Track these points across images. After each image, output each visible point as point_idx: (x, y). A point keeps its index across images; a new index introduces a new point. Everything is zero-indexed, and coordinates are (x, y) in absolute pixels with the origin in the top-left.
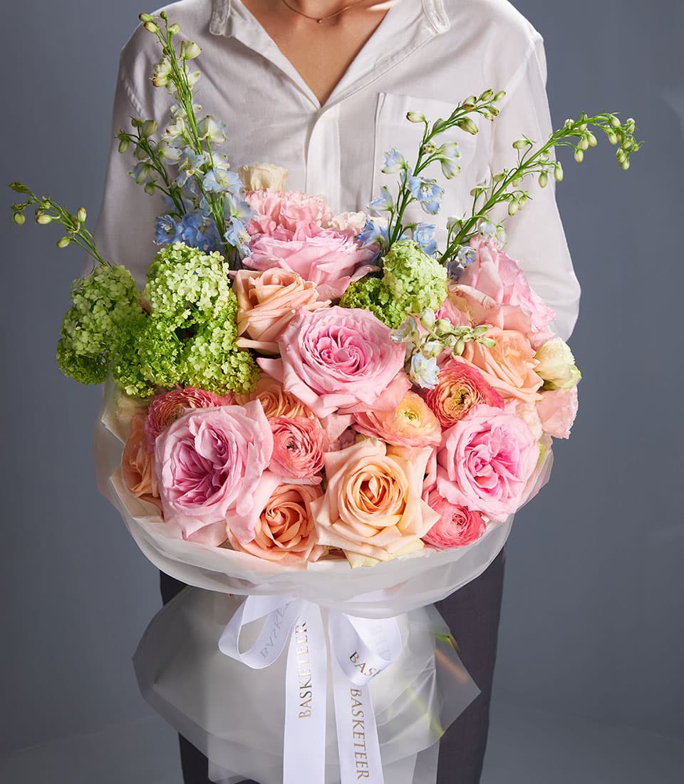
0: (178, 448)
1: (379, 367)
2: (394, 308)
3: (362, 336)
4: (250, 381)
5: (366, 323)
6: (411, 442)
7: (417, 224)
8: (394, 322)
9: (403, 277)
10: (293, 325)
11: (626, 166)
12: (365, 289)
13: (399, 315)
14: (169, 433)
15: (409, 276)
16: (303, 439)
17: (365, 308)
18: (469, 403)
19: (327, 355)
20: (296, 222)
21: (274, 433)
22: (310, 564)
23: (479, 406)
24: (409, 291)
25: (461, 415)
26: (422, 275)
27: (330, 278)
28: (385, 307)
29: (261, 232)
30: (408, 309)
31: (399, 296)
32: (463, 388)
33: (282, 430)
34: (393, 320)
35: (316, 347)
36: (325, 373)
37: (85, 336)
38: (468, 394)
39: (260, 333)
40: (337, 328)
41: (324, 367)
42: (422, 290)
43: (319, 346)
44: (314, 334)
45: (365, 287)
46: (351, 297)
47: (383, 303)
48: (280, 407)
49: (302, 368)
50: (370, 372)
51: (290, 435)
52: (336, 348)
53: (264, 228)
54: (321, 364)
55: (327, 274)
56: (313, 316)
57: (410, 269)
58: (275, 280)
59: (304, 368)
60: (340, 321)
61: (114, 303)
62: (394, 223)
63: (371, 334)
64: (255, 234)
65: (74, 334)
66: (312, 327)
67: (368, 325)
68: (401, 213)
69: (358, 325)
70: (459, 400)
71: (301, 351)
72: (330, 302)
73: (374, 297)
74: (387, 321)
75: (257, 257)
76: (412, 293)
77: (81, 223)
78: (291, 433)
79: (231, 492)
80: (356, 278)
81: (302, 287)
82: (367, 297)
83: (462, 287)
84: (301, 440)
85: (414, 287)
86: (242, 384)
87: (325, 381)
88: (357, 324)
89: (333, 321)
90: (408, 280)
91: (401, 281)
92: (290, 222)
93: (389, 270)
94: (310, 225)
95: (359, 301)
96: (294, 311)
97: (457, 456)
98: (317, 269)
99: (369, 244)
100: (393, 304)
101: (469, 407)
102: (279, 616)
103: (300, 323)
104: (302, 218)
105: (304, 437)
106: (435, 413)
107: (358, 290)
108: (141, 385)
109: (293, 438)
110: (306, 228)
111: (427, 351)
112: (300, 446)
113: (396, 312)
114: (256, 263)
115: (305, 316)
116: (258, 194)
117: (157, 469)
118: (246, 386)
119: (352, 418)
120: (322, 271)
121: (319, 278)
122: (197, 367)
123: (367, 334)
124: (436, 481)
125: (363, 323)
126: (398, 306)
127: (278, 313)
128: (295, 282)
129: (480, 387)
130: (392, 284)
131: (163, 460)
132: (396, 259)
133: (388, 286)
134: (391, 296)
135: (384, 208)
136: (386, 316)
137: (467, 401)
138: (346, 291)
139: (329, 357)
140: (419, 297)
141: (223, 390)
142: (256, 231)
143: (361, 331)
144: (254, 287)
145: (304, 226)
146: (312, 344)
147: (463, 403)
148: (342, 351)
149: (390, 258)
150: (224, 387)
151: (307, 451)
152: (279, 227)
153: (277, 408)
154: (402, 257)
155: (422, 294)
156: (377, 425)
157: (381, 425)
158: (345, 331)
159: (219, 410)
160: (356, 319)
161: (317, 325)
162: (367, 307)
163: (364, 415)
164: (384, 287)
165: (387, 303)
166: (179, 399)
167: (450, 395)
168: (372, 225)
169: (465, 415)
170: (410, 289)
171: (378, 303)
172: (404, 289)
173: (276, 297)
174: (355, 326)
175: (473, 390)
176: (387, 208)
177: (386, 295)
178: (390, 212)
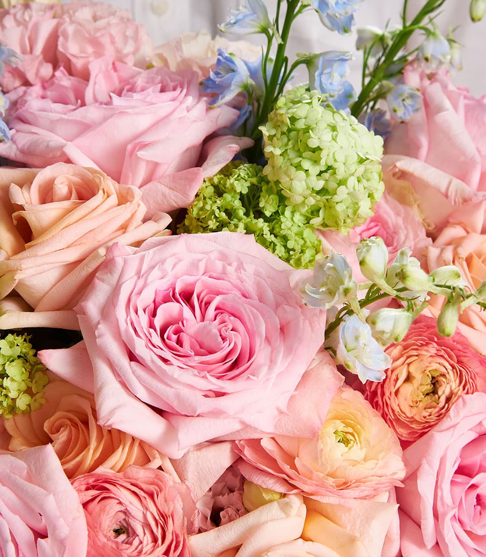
1: (281, 355)
2: (290, 222)
3: (240, 290)
4: (28, 391)
5: (246, 266)
7: (317, 56)
8: (293, 250)
9: (306, 165)
10: (103, 281)
12: (233, 189)
13: (300, 234)
15: (316, 162)
16: (145, 516)
17: (236, 226)
18: (447, 392)
19: (175, 337)
20: (88, 63)
21: (85, 505)
23: (467, 397)
24: (318, 188)
25: (434, 418)
26: (340, 158)
27: (161, 171)
28: (272, 220)
29: (27, 83)
30: (316, 221)
31: (299, 199)
32: (435, 366)
33: (101, 500)
34: (290, 245)
35: (152, 326)
36: (176, 381)
38: (443, 375)
39: (41, 295)
40: (190, 279)
41: (174, 370)
42: (342, 188)
43: (158, 322)
44: (146, 299)
45: (232, 185)
46: (208, 207)
47: (268, 214)
48: (93, 444)
49: (130, 371)
50: (265, 370)
51: (119, 508)
52: (192, 323)
53: (31, 76)
54: (165, 361)
55: (156, 165)
56: (142, 260)
57: (319, 149)
58: (61, 188)
59: (134, 372)
60: (194, 265)
62: (273, 55)
63: (259, 286)
64: (15, 89)
66: (141, 283)
67: (250, 269)
68: (284, 37)
69: (231, 270)
70: (428, 388)
71: (124, 338)
72: (168, 220)
73: (251, 202)
74: (280, 250)
75: (24, 140)
76: (323, 191)
78: (120, 503)
80: (212, 169)
81: (114, 199)
82: (237, 203)
83: (404, 163)
84: (140, 516)
85: (327, 180)
86: (14, 400)
87: (178, 396)
88: (228, 267)
89: (181, 267)
90: (315, 170)
91: (302, 174)
92: (78, 63)
93: (278, 152)
94: (113, 64)
95: (223, 215)
96: (102, 251)
97: (439, 503)
98: (138, 158)
99: (229, 96)
100: (288, 212)
101: (448, 400)
103: (116, 277)
104: (99, 54)
105: (147, 509)
106: (384, 416)
107: (219, 192)
109: (126, 513)
110: (107, 70)
111: (383, 332)
112: (139, 529)
113: (295, 229)
114: (22, 151)
115: (125, 261)
116: (15, 16)
118: (23, 402)
119: (232, 451)
120: (147, 161)
121: (142, 173)
123: (250, 286)
124: (400, 550)
125: (240, 267)
126: (298, 218)
127: (72, 255)
128: (101, 192)
129: (464, 360)
130: (284, 180)
132: (290, 130)
133: (277, 182)
134: (282, 200)
135: (253, 30)
136: (276, 236)
137: (444, 391)
138: (197, 195)
139: (179, 342)
140: (336, 198)
142: (17, 83)
143: (238, 282)
144: (22, 208)
145: (103, 68)
146: (144, 319)
147: (434, 392)
148: (205, 327)
149: (276, 127)
151: (155, 540)
152: (58, 74)
153: (86, 445)
154: (300, 125)
155: (342, 193)
156: (287, 468)
157: (293, 467)
158: (206, 286)
160: (224, 257)
161: (150, 279)
162: (241, 226)
163: (255, 444)
164: (268, 182)
165: (277, 213)
167: (409, 379)
168: (233, 62)
169: (440, 417)
170: (320, 185)
171: (259, 214)
172: (308, 188)
173: (64, 225)
174: (224, 272)
175: (453, 367)
176: (257, 29)
177: (274, 198)
178: (264, 35)
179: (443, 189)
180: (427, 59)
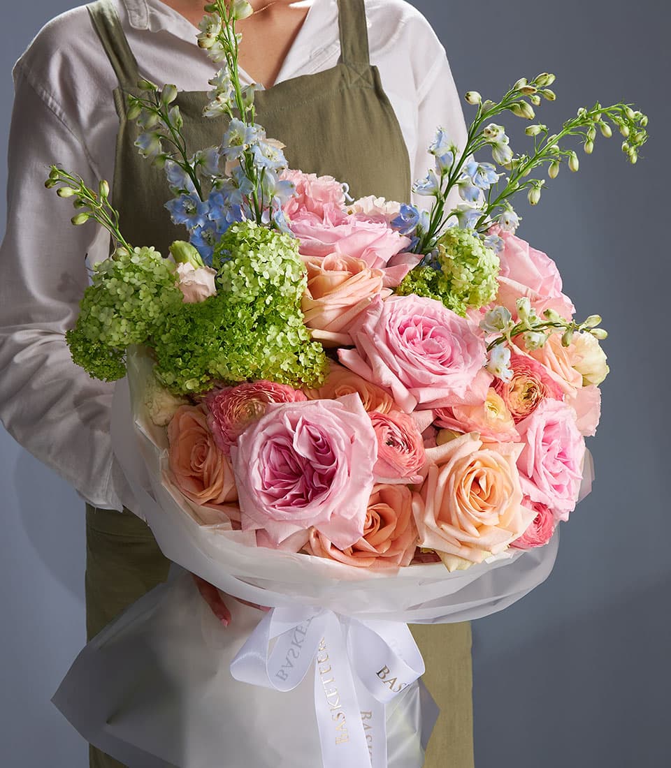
0: (268, 446)
3: (444, 326)
6: (502, 437)
9: (468, 266)
10: (373, 314)
11: (634, 159)
13: (459, 306)
14: (256, 431)
18: (536, 397)
21: (374, 426)
22: (402, 569)
23: (547, 400)
25: (529, 410)
26: (487, 264)
28: (443, 297)
30: (465, 300)
31: (460, 286)
32: (529, 381)
33: (382, 425)
37: (124, 326)
38: (534, 387)
39: (327, 322)
42: (484, 281)
43: (405, 337)
45: (422, 275)
46: (410, 286)
51: (389, 431)
57: (476, 257)
58: (339, 266)
59: (396, 361)
61: (158, 287)
65: (109, 322)
70: (526, 394)
72: (391, 291)
73: (433, 286)
76: (474, 282)
77: (104, 197)
78: (390, 428)
79: (339, 493)
81: (370, 274)
84: (400, 436)
85: (477, 276)
87: (421, 374)
88: (438, 313)
89: (414, 310)
90: (472, 270)
93: (453, 257)
96: (370, 300)
100: (452, 293)
101: (537, 401)
102: (298, 634)
103: (380, 313)
107: (415, 279)
108: (204, 379)
109: (393, 434)
113: (456, 303)
117: (241, 471)
118: (320, 380)
119: (434, 413)
122: (273, 360)
127: (350, 301)
128: (365, 269)
131: (250, 460)
132: (458, 247)
134: (450, 285)
135: (430, 193)
137: (535, 395)
140: (480, 287)
141: (296, 384)
145: (329, 210)
147: (529, 396)
148: (430, 341)
150: (299, 380)
152: (302, 210)
154: (465, 244)
155: (484, 284)
159: (316, 404)
164: (443, 275)
165: (446, 293)
166: (251, 393)
167: (515, 389)
169: (532, 410)
170: (473, 278)
171: (437, 292)
172: (468, 279)
176: (433, 193)
177: (445, 285)
178: (435, 197)
179: (524, 293)
180: (507, 223)
